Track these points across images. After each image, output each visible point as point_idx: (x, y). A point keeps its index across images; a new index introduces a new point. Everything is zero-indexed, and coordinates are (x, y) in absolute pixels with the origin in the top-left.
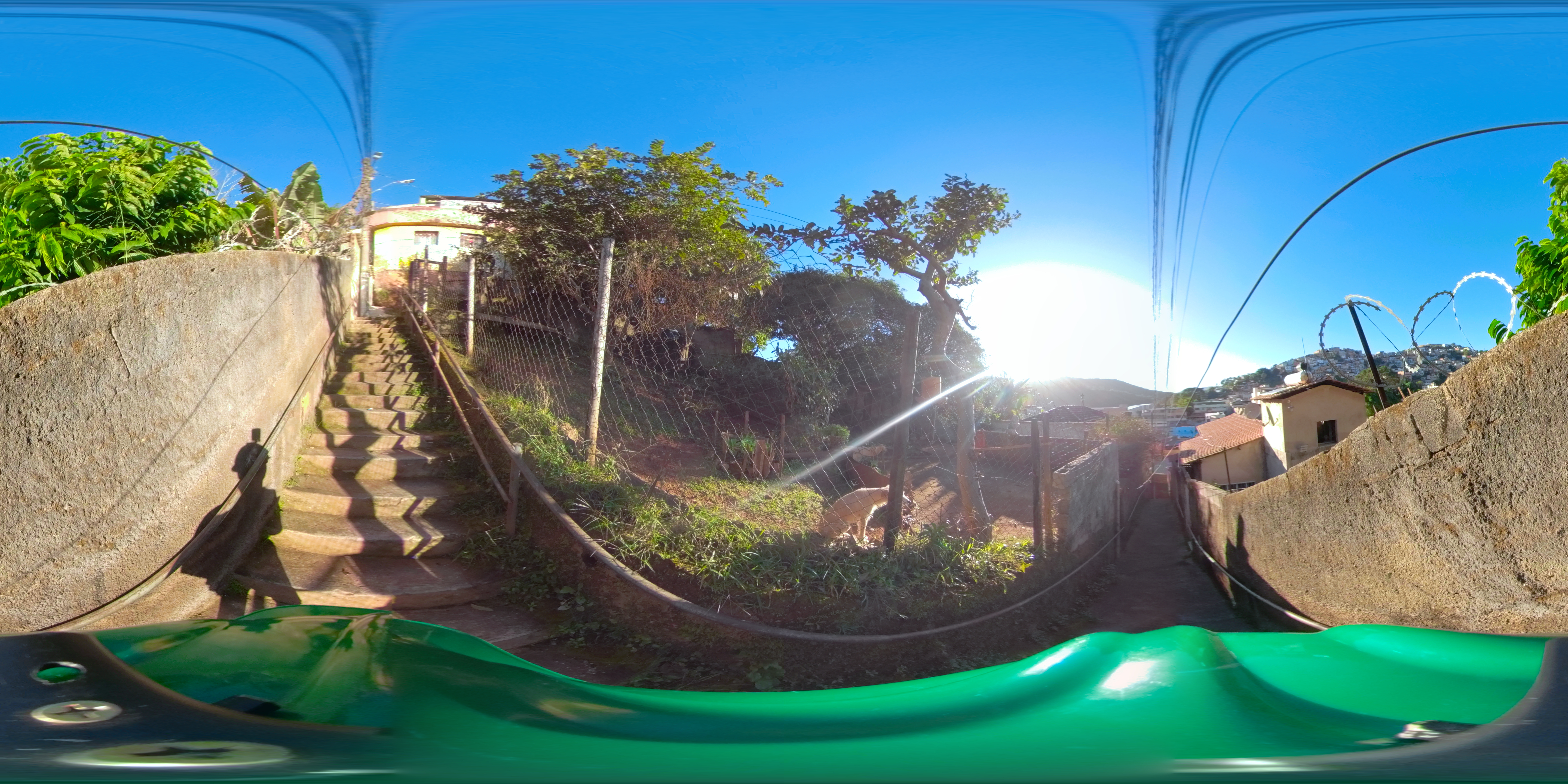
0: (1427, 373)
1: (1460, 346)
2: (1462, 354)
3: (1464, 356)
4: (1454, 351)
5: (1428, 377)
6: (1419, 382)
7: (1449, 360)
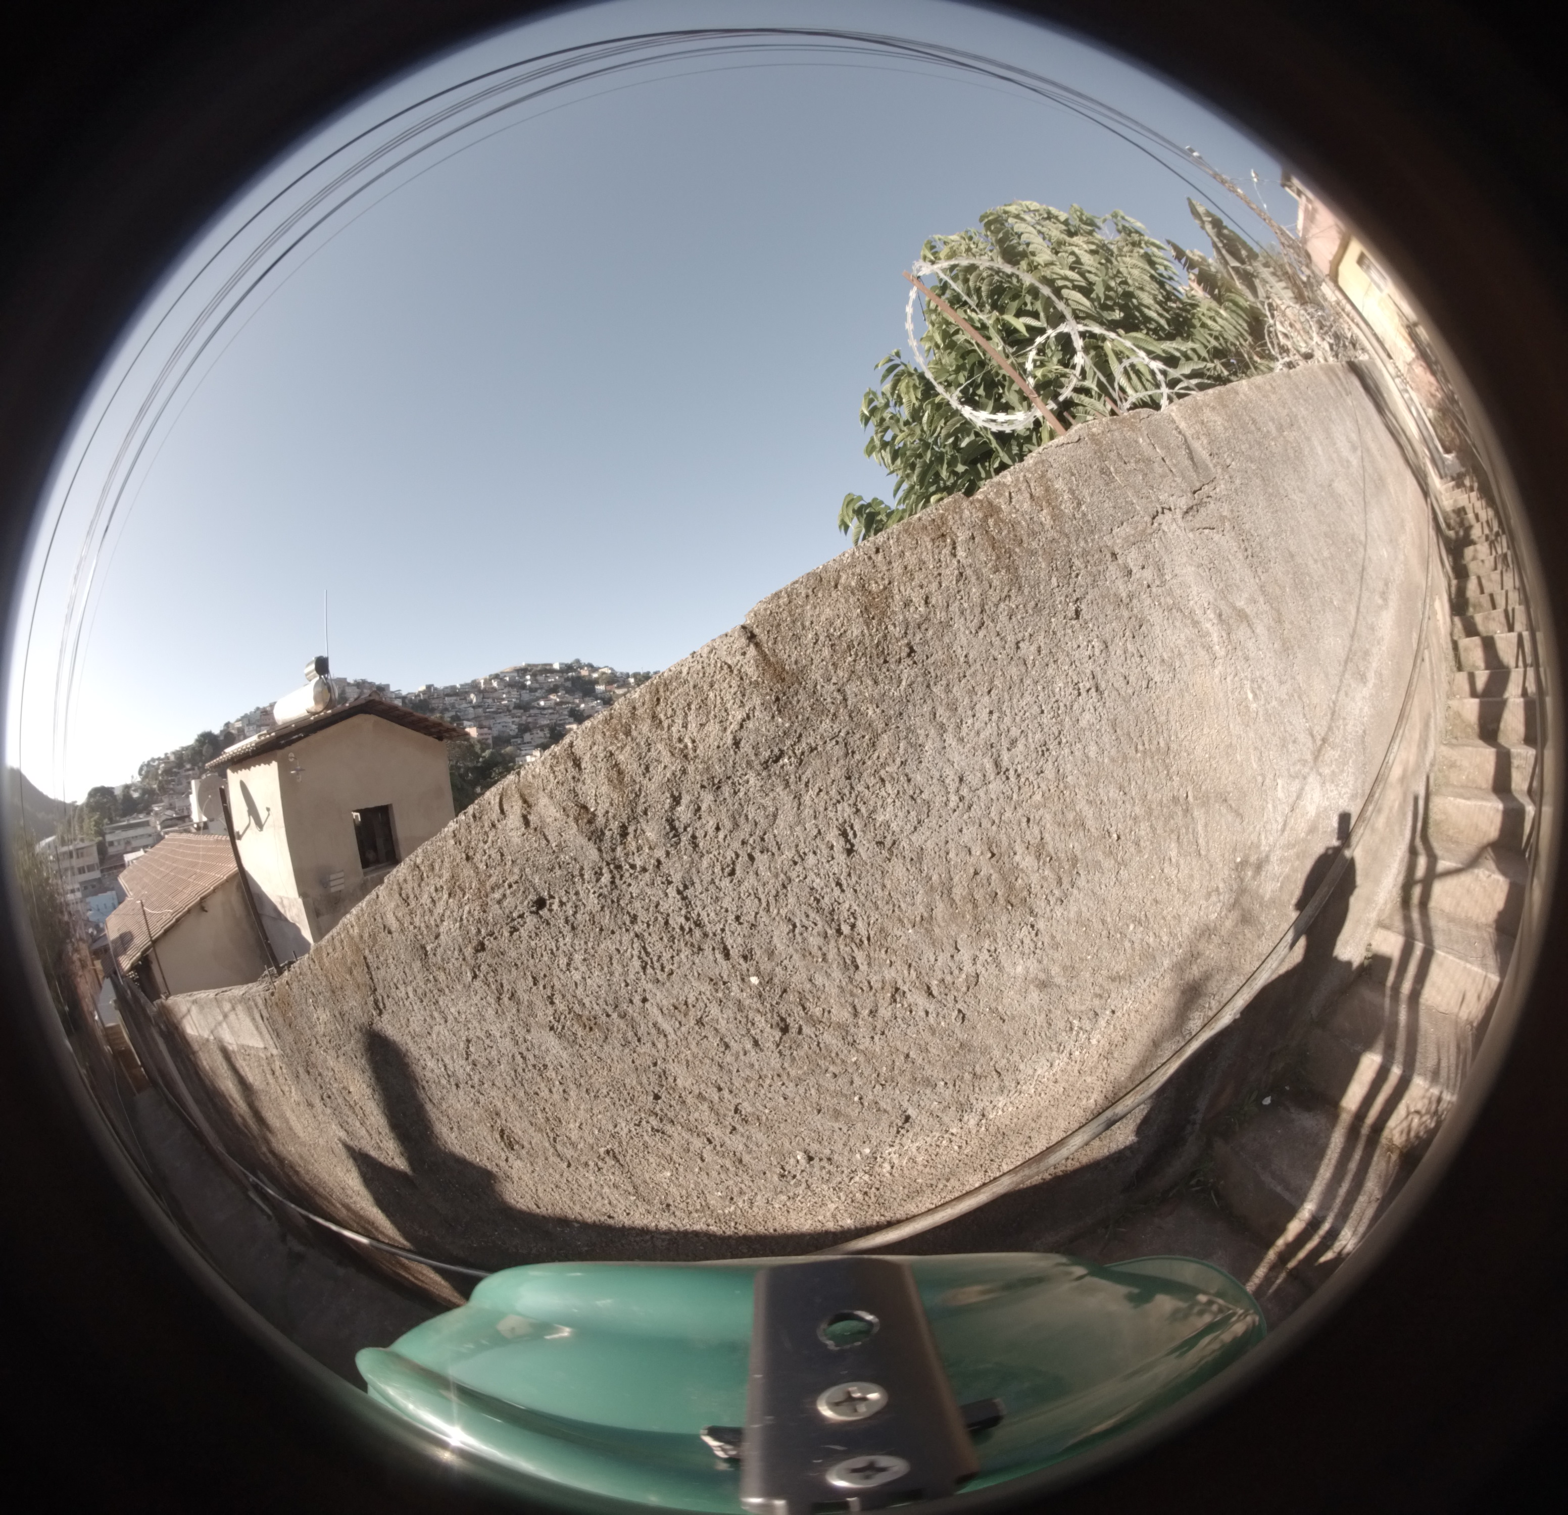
0: (524, 729)
1: (590, 666)
2: (596, 682)
3: (600, 688)
4: (579, 678)
5: (527, 737)
6: (509, 749)
7: (568, 698)
